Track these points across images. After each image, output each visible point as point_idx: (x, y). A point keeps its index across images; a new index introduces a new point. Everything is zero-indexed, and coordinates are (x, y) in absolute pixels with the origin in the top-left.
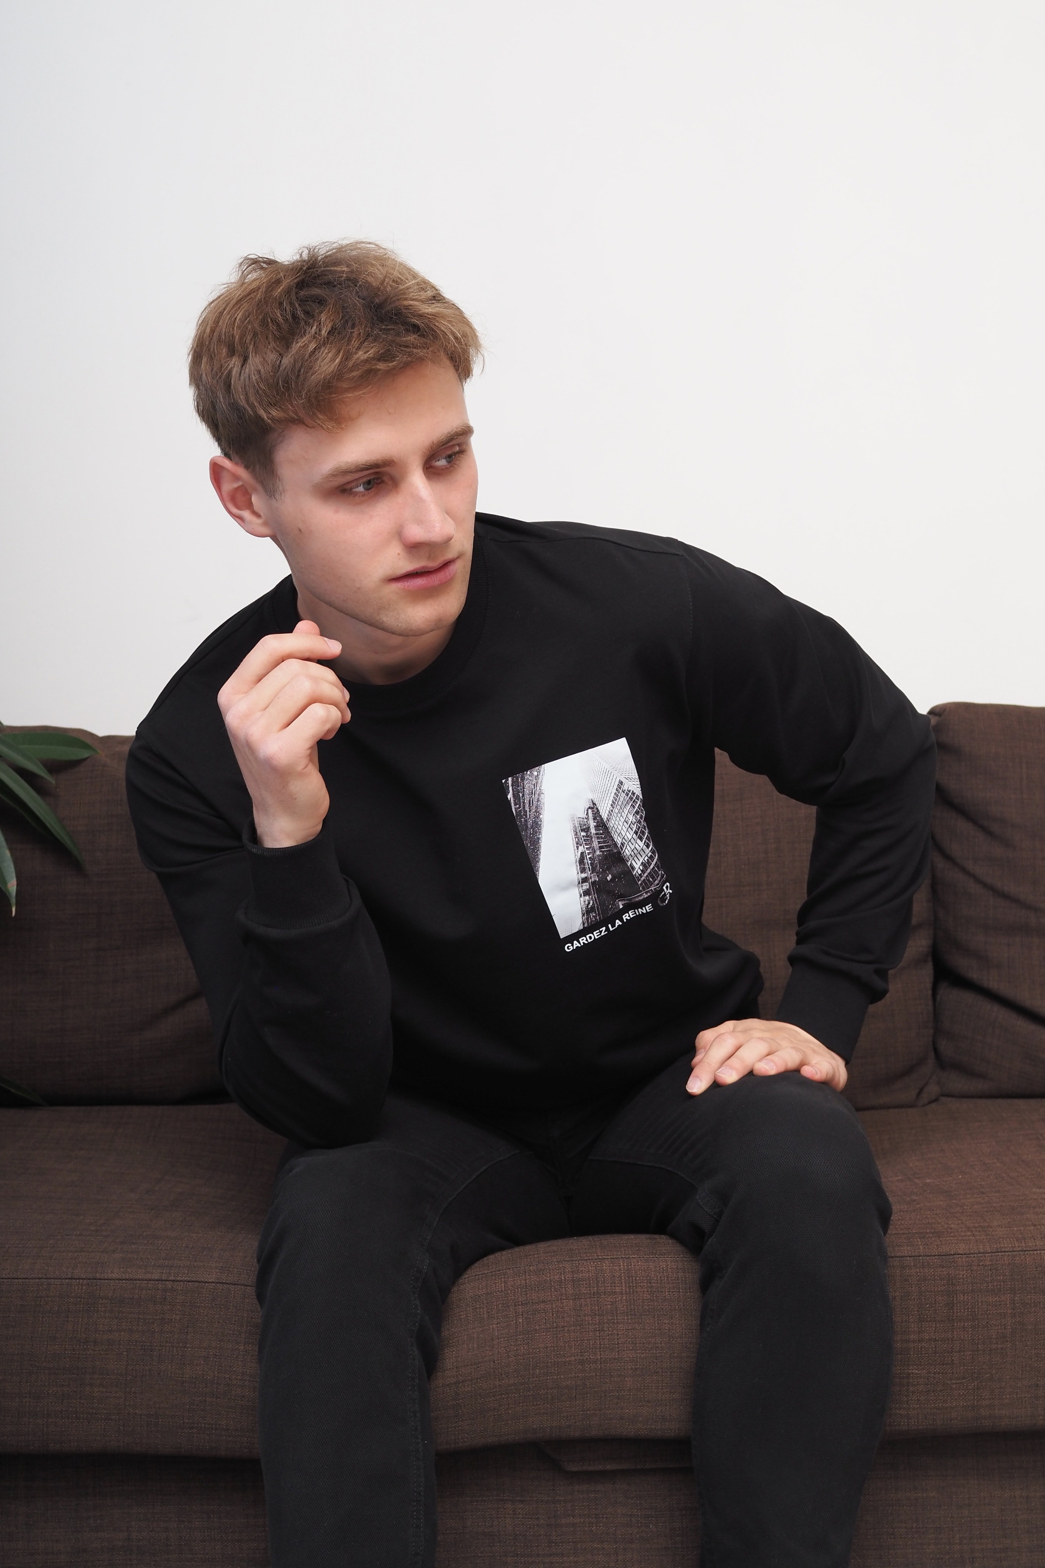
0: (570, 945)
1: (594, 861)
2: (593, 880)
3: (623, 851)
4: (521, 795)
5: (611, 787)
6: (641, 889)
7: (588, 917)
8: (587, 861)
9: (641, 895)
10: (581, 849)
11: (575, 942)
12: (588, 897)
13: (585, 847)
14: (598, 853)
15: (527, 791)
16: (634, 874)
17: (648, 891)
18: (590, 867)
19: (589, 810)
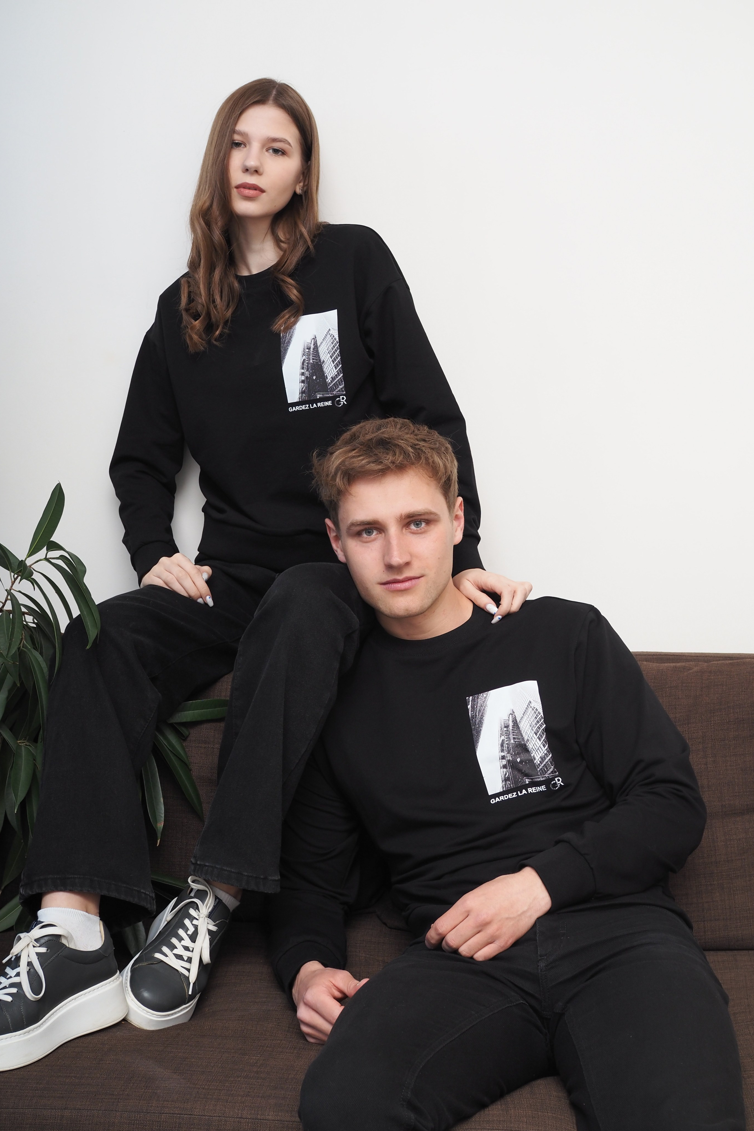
0: (494, 799)
1: (509, 746)
2: (508, 759)
3: (528, 744)
4: (475, 707)
5: (525, 704)
6: (539, 774)
7: (506, 784)
8: (505, 745)
9: (539, 778)
10: (503, 738)
11: (497, 798)
12: (505, 769)
13: (506, 737)
14: (512, 741)
15: (479, 705)
16: (535, 762)
17: (544, 777)
18: (507, 749)
19: (510, 715)
